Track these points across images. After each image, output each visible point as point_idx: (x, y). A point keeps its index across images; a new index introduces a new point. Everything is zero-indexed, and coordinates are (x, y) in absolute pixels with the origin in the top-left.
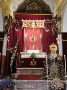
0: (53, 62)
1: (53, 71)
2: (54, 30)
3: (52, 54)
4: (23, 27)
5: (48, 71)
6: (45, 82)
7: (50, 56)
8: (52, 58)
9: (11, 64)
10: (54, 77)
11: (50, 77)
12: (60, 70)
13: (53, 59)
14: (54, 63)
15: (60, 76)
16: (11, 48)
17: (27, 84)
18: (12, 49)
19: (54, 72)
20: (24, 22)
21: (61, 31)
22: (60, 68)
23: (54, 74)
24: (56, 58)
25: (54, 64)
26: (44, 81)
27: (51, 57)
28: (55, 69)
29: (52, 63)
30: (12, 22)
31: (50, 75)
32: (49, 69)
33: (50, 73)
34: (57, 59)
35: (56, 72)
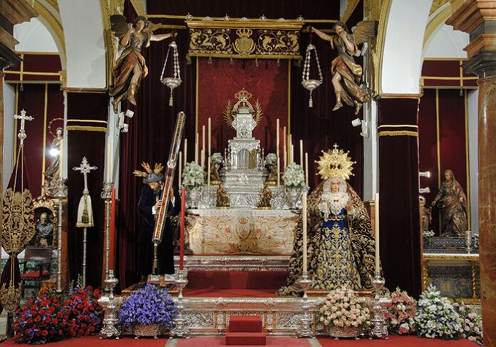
0: (331, 229)
1: (330, 261)
2: (342, 82)
3: (327, 195)
4: (191, 54)
5: (309, 264)
6: (294, 303)
7: (321, 201)
8: (327, 212)
9: (158, 234)
10: (332, 286)
11: (318, 287)
12: (361, 258)
13: (331, 215)
14: (337, 231)
15: (359, 282)
16: (153, 168)
17: (225, 312)
18: (157, 171)
19: (332, 267)
20: (197, 29)
21: (376, 89)
22: (360, 252)
23: (333, 275)
24: (344, 211)
25: (337, 235)
26: (292, 300)
27: (323, 208)
28: (338, 256)
29: (328, 232)
30: (145, 43)
31: (316, 279)
32: (313, 257)
33: (319, 271)
34: (349, 213)
35: (344, 267)
